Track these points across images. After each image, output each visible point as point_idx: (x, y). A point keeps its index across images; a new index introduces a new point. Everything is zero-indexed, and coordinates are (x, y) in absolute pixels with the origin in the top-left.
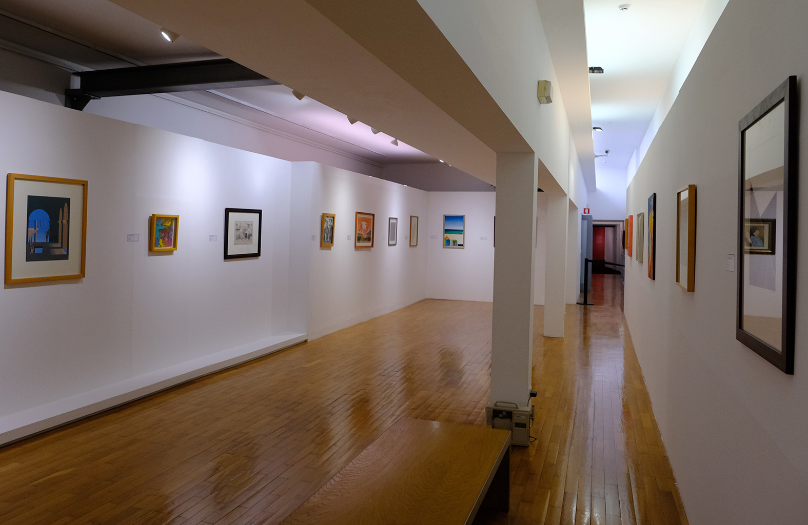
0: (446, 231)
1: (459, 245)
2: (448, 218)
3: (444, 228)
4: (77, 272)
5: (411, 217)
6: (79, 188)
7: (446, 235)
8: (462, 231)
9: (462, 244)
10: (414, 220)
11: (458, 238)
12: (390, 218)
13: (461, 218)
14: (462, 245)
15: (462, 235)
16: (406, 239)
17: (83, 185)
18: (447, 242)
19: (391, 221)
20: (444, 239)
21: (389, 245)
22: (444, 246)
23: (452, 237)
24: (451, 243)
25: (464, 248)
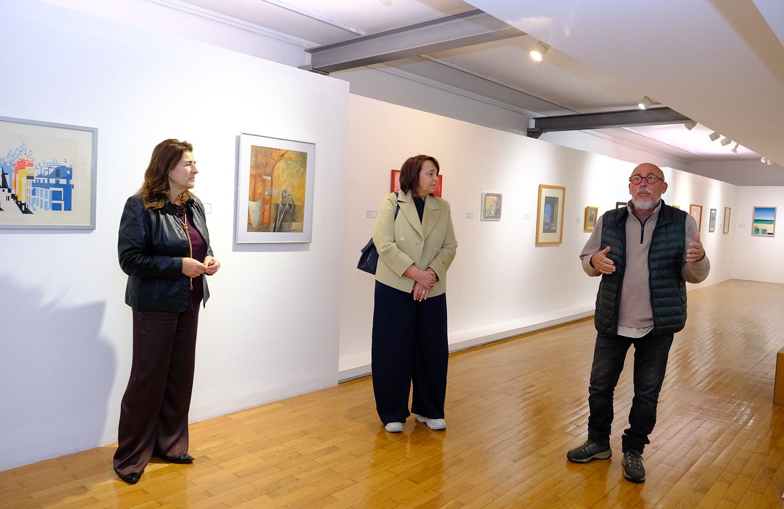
0: (756, 221)
1: (768, 234)
2: (757, 209)
3: (753, 218)
4: (558, 240)
5: (726, 208)
6: (562, 191)
7: (755, 225)
8: (773, 221)
9: (772, 232)
10: (728, 210)
11: (769, 228)
12: (711, 210)
13: (772, 210)
14: (772, 234)
15: (772, 225)
16: (721, 226)
17: (564, 189)
18: (757, 231)
19: (712, 212)
20: (753, 228)
21: (710, 231)
22: (752, 234)
23: (761, 226)
24: (760, 231)
25: (773, 237)
